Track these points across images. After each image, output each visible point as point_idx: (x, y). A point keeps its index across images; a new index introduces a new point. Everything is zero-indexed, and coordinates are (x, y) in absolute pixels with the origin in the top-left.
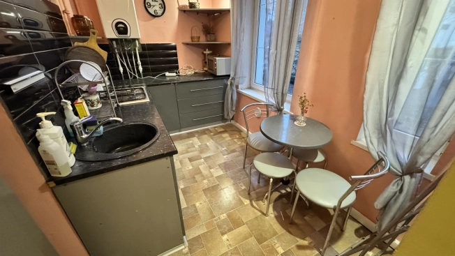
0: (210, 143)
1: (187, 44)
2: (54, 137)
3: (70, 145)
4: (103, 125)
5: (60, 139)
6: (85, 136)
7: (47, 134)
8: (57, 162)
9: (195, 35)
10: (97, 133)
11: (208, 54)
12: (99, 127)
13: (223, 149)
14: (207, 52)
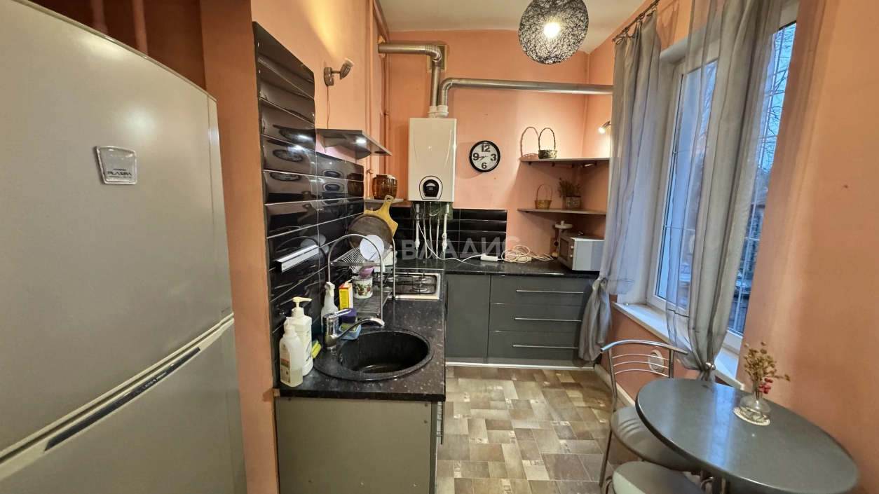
0: (538, 402)
1: (527, 212)
2: (299, 331)
3: (313, 345)
4: (363, 325)
5: (305, 334)
6: (334, 336)
7: (294, 325)
8: (291, 365)
9: (542, 197)
10: (351, 335)
11: (564, 230)
12: (357, 325)
13: (563, 423)
14: (562, 226)
